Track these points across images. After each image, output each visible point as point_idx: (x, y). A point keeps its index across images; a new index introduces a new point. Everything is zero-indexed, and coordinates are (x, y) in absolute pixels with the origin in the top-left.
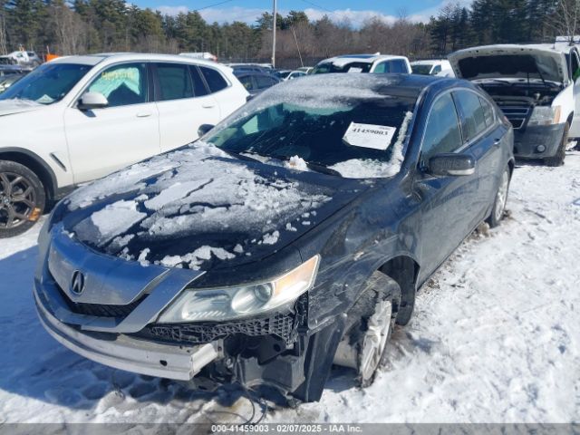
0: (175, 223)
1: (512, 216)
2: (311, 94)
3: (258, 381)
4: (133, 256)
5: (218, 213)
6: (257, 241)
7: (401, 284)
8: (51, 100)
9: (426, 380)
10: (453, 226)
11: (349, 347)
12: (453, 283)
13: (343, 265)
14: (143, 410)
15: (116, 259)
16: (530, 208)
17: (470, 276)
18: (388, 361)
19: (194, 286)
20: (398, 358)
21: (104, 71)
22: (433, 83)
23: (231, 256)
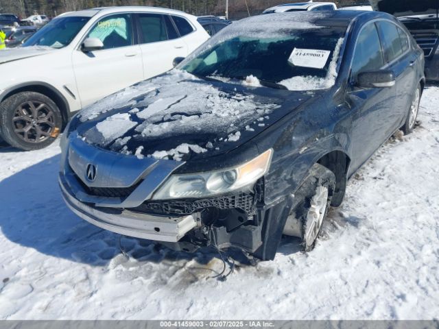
0: (160, 127)
1: (421, 125)
2: (261, 28)
3: (226, 245)
4: (131, 152)
5: (192, 120)
6: (224, 139)
7: (335, 174)
8: (61, 45)
9: (355, 247)
10: (373, 134)
11: (295, 221)
12: (374, 175)
13: (291, 157)
14: (143, 266)
15: (118, 154)
16: (436, 119)
17: (388, 170)
18: (325, 233)
19: (177, 172)
20: (332, 231)
21: (100, 21)
22: (360, 15)
23: (204, 150)
